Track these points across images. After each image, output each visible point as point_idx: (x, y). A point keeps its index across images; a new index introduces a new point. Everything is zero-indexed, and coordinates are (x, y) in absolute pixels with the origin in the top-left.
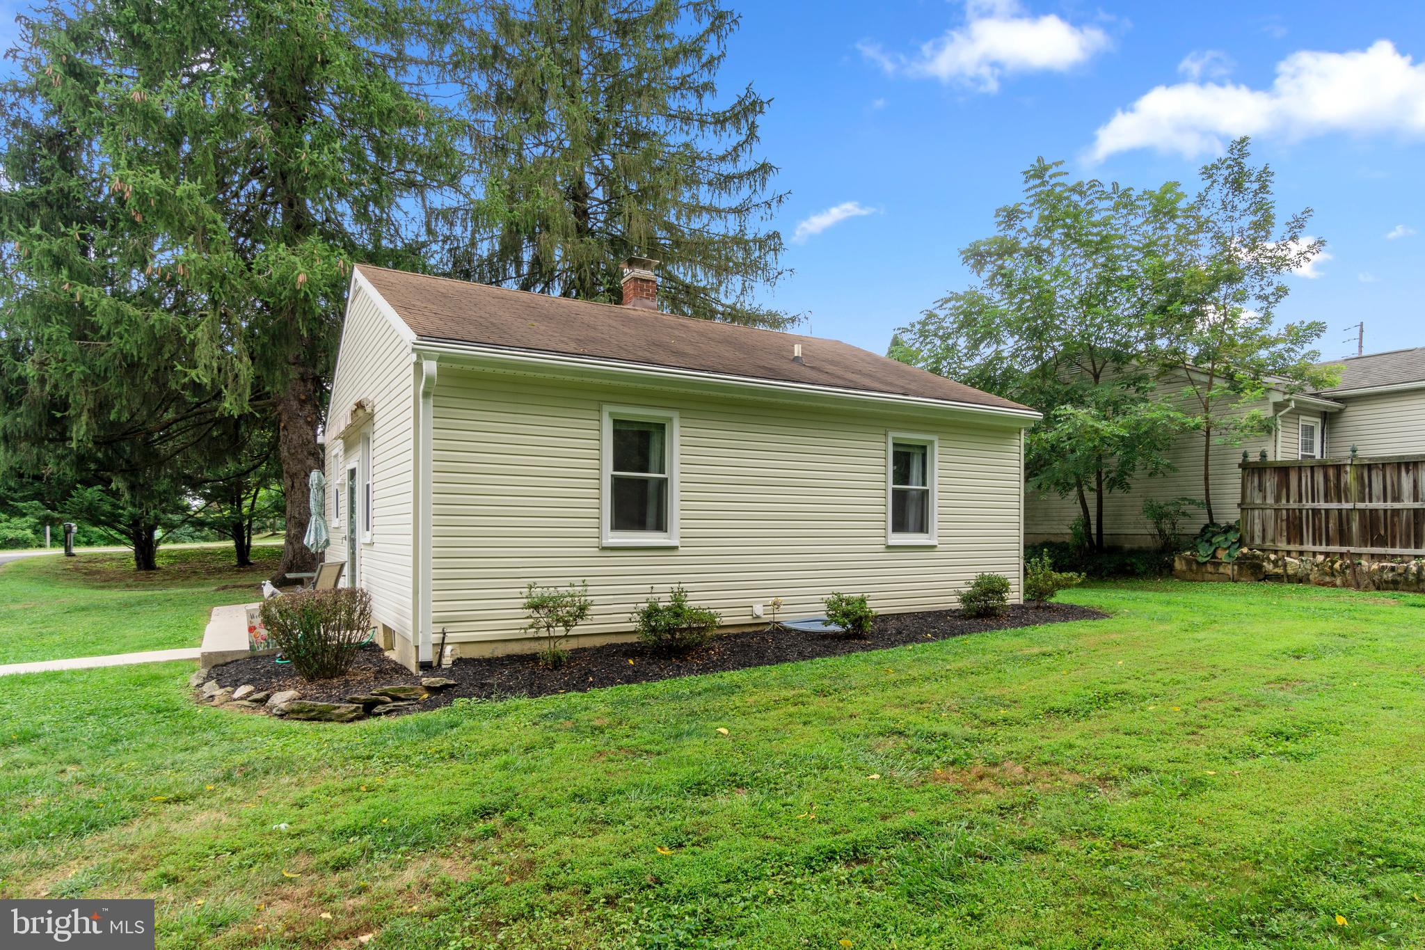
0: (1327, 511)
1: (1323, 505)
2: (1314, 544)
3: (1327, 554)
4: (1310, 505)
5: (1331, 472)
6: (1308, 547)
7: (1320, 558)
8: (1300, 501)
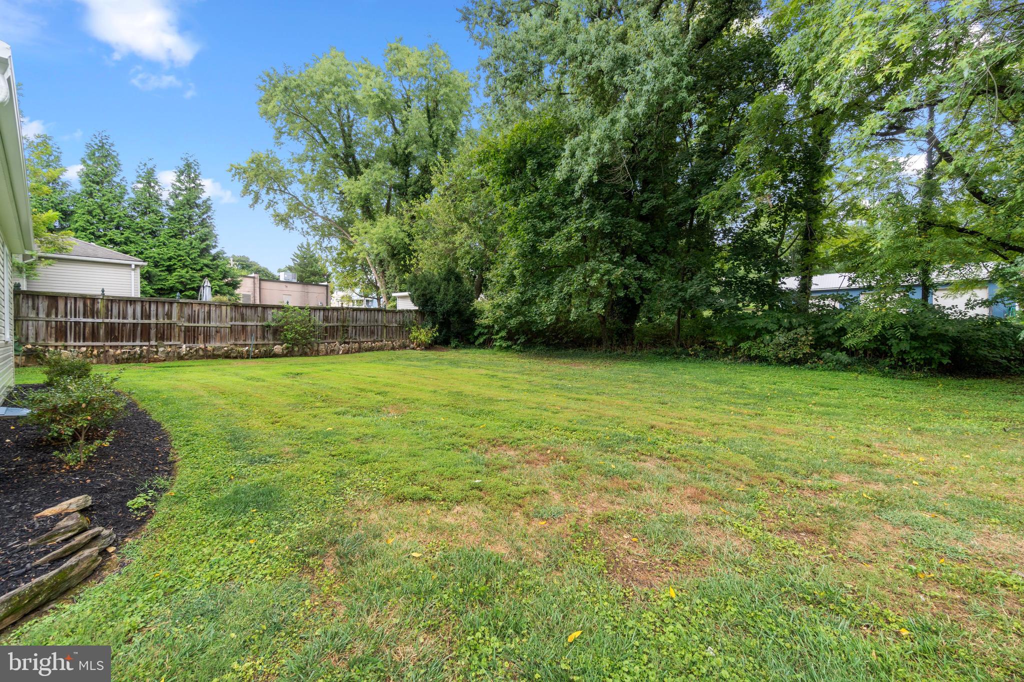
0: (84, 323)
1: (83, 320)
2: (75, 341)
3: (88, 347)
4: (73, 319)
5: (88, 302)
6: (71, 343)
7: (84, 349)
8: (66, 316)
